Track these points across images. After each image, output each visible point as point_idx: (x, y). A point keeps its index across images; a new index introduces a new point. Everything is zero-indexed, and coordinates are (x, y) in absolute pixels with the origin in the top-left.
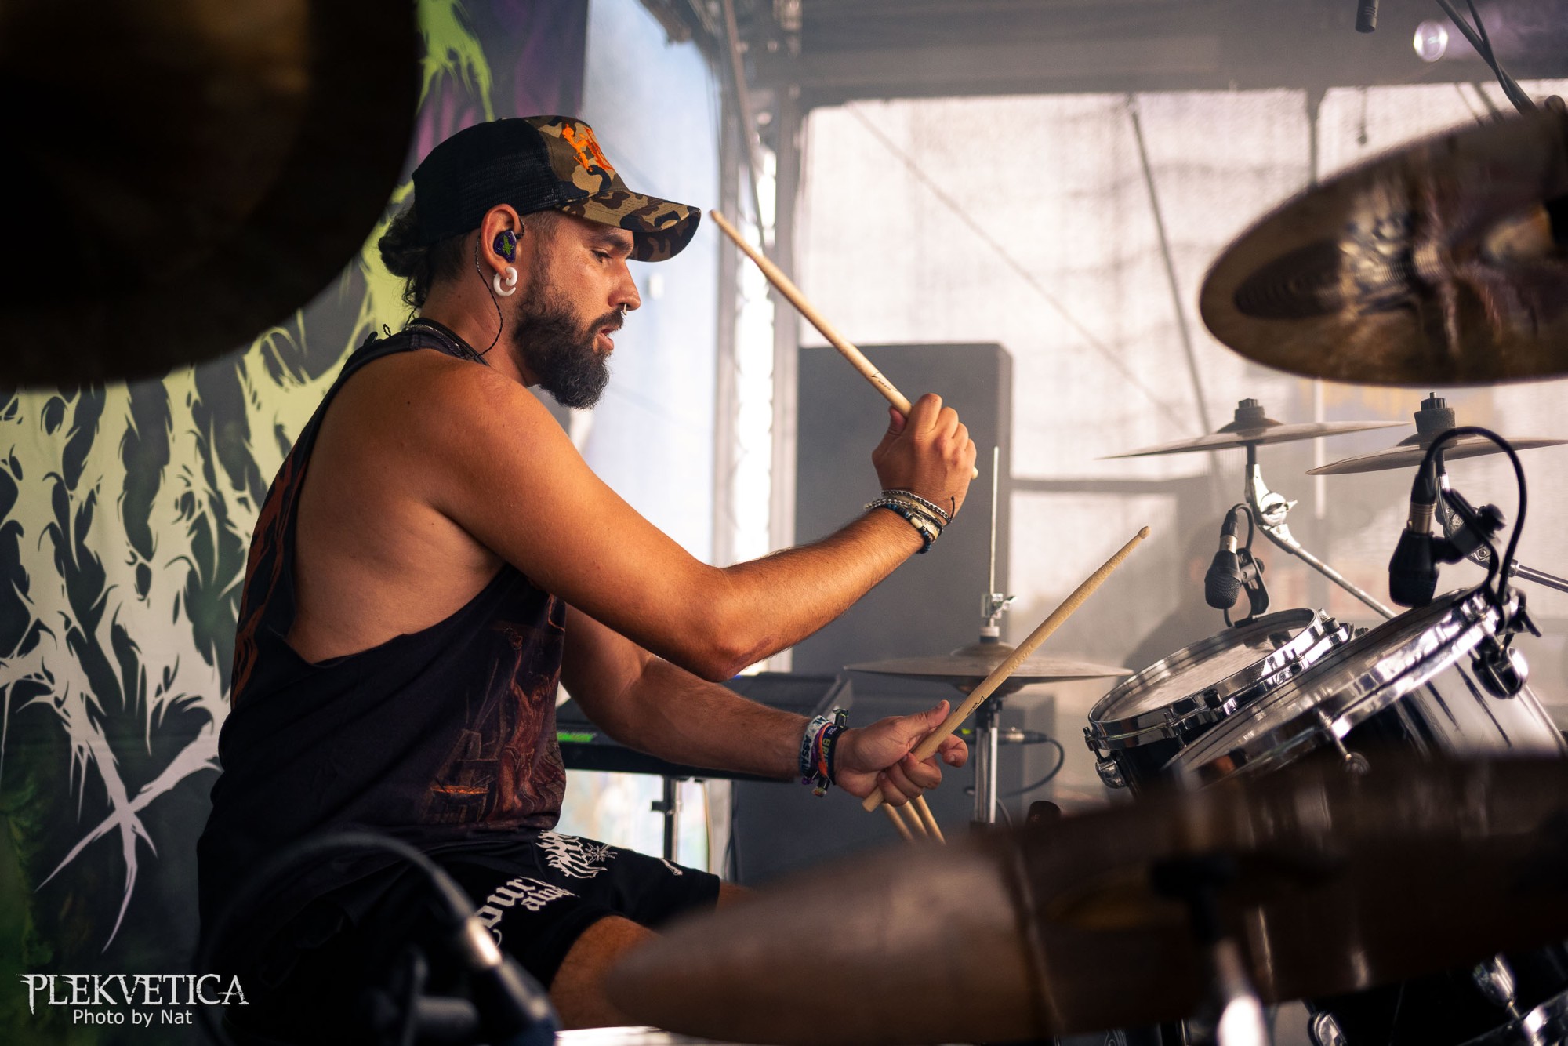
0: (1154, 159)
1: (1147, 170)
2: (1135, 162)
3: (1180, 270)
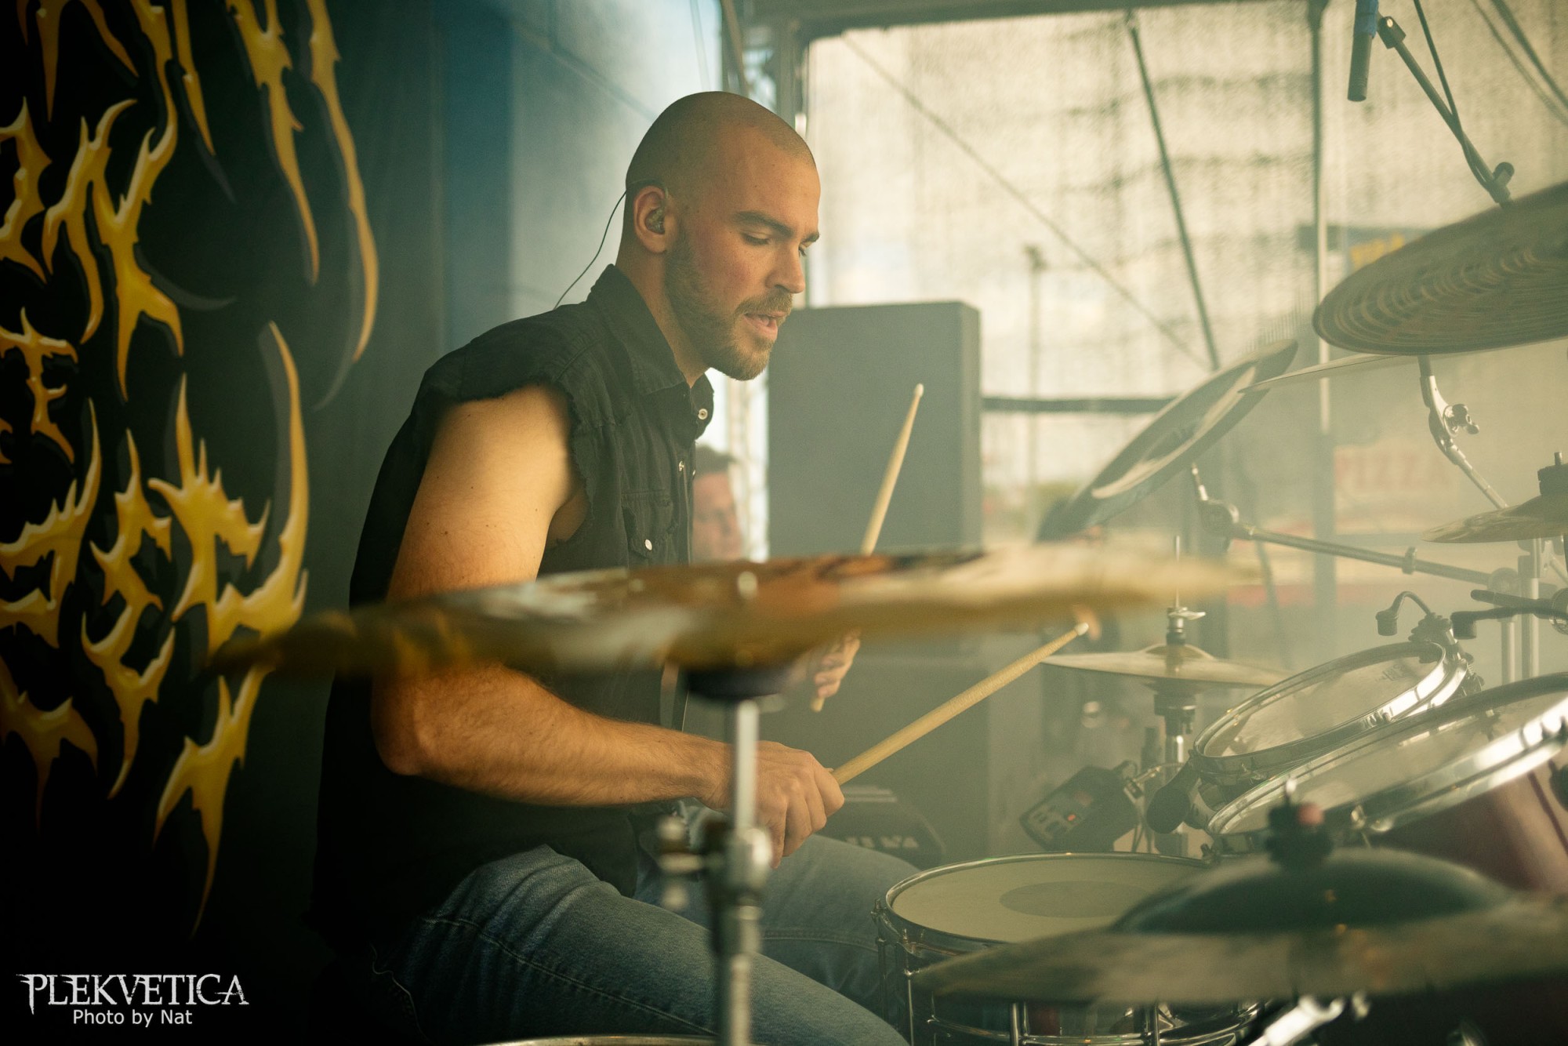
0: (1154, 75)
1: (1148, 88)
2: (1133, 77)
3: (1181, 186)
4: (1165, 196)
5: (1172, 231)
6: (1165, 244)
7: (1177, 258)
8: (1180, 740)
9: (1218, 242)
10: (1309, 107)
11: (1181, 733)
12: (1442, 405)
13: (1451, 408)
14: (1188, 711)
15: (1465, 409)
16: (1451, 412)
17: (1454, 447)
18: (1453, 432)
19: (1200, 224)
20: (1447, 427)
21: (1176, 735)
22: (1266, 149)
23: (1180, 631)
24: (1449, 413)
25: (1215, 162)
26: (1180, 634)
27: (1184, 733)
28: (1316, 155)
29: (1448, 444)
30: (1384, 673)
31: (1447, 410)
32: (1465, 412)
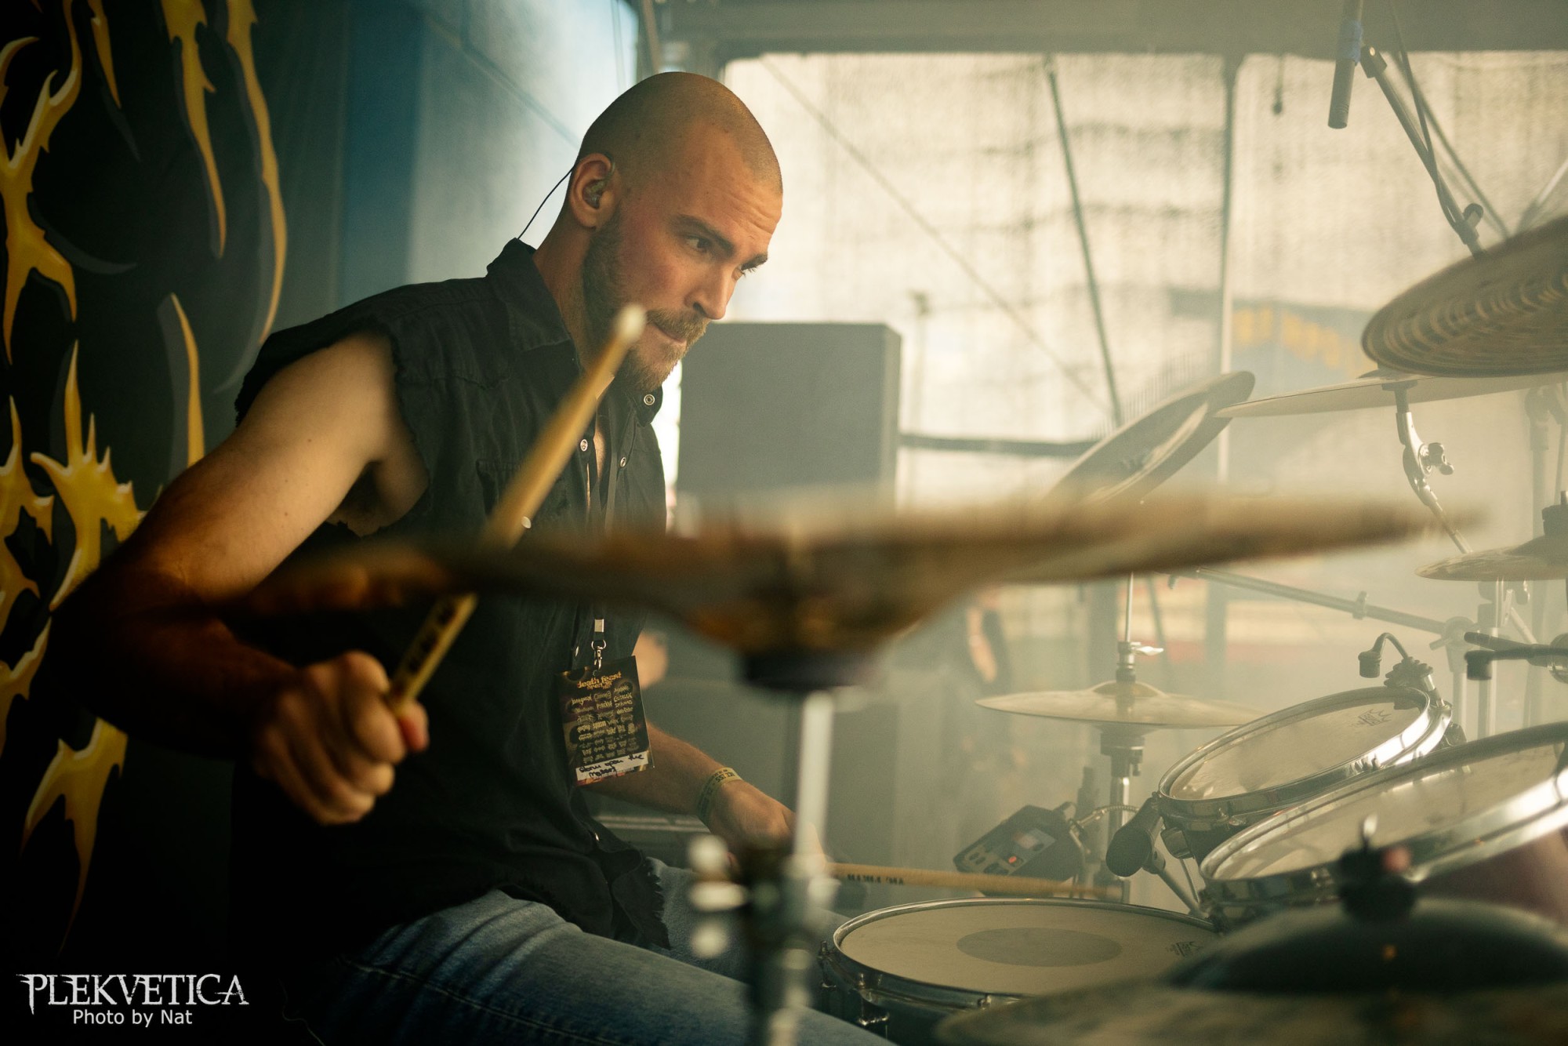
0: (1070, 120)
1: (1063, 132)
2: (1049, 124)
3: (1091, 230)
4: (1074, 241)
5: (1081, 276)
6: (1074, 289)
7: (1084, 305)
8: (1126, 781)
9: (1126, 290)
10: (1220, 161)
11: (1127, 775)
12: (1416, 442)
13: (1426, 446)
14: (1136, 751)
15: (1441, 448)
16: (1427, 450)
17: (1427, 487)
18: (1427, 472)
19: (1108, 270)
20: (1422, 466)
21: (1123, 776)
22: (1177, 200)
23: (1130, 667)
24: (1425, 452)
25: (1126, 211)
26: (1131, 670)
27: (1131, 774)
28: (1225, 210)
29: (1422, 484)
30: (1360, 717)
31: (1423, 448)
32: (1441, 451)
